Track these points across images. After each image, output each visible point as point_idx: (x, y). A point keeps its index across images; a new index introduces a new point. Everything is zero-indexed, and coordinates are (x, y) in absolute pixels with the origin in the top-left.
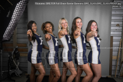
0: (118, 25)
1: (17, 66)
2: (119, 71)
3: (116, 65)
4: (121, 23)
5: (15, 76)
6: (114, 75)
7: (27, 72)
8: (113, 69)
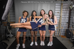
0: (58, 13)
1: (10, 33)
2: (59, 33)
3: (57, 31)
4: (59, 12)
5: (10, 37)
6: (56, 36)
7: (15, 35)
8: (56, 33)
